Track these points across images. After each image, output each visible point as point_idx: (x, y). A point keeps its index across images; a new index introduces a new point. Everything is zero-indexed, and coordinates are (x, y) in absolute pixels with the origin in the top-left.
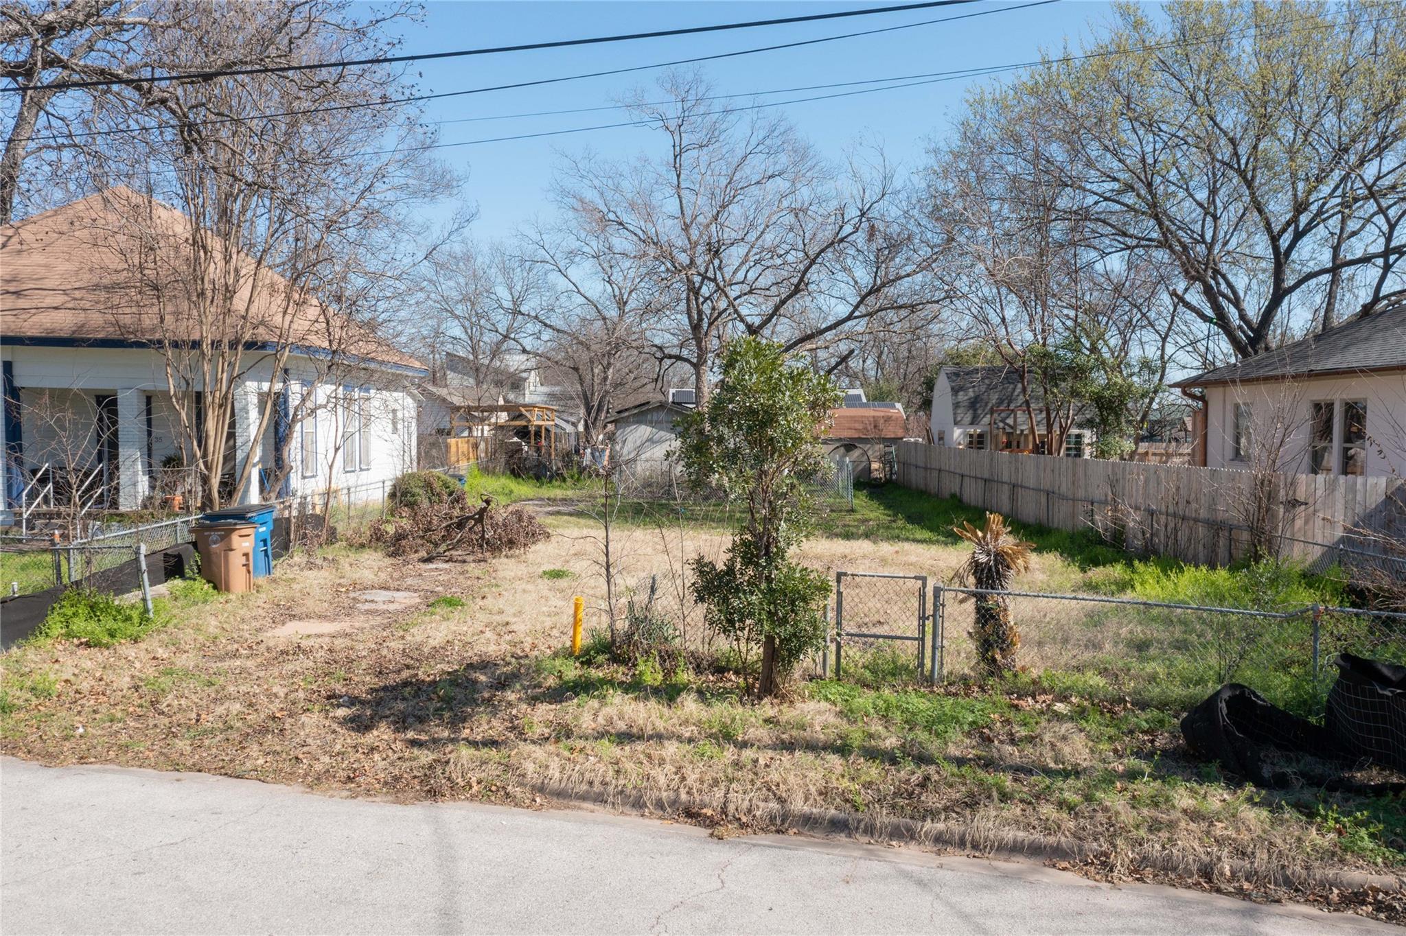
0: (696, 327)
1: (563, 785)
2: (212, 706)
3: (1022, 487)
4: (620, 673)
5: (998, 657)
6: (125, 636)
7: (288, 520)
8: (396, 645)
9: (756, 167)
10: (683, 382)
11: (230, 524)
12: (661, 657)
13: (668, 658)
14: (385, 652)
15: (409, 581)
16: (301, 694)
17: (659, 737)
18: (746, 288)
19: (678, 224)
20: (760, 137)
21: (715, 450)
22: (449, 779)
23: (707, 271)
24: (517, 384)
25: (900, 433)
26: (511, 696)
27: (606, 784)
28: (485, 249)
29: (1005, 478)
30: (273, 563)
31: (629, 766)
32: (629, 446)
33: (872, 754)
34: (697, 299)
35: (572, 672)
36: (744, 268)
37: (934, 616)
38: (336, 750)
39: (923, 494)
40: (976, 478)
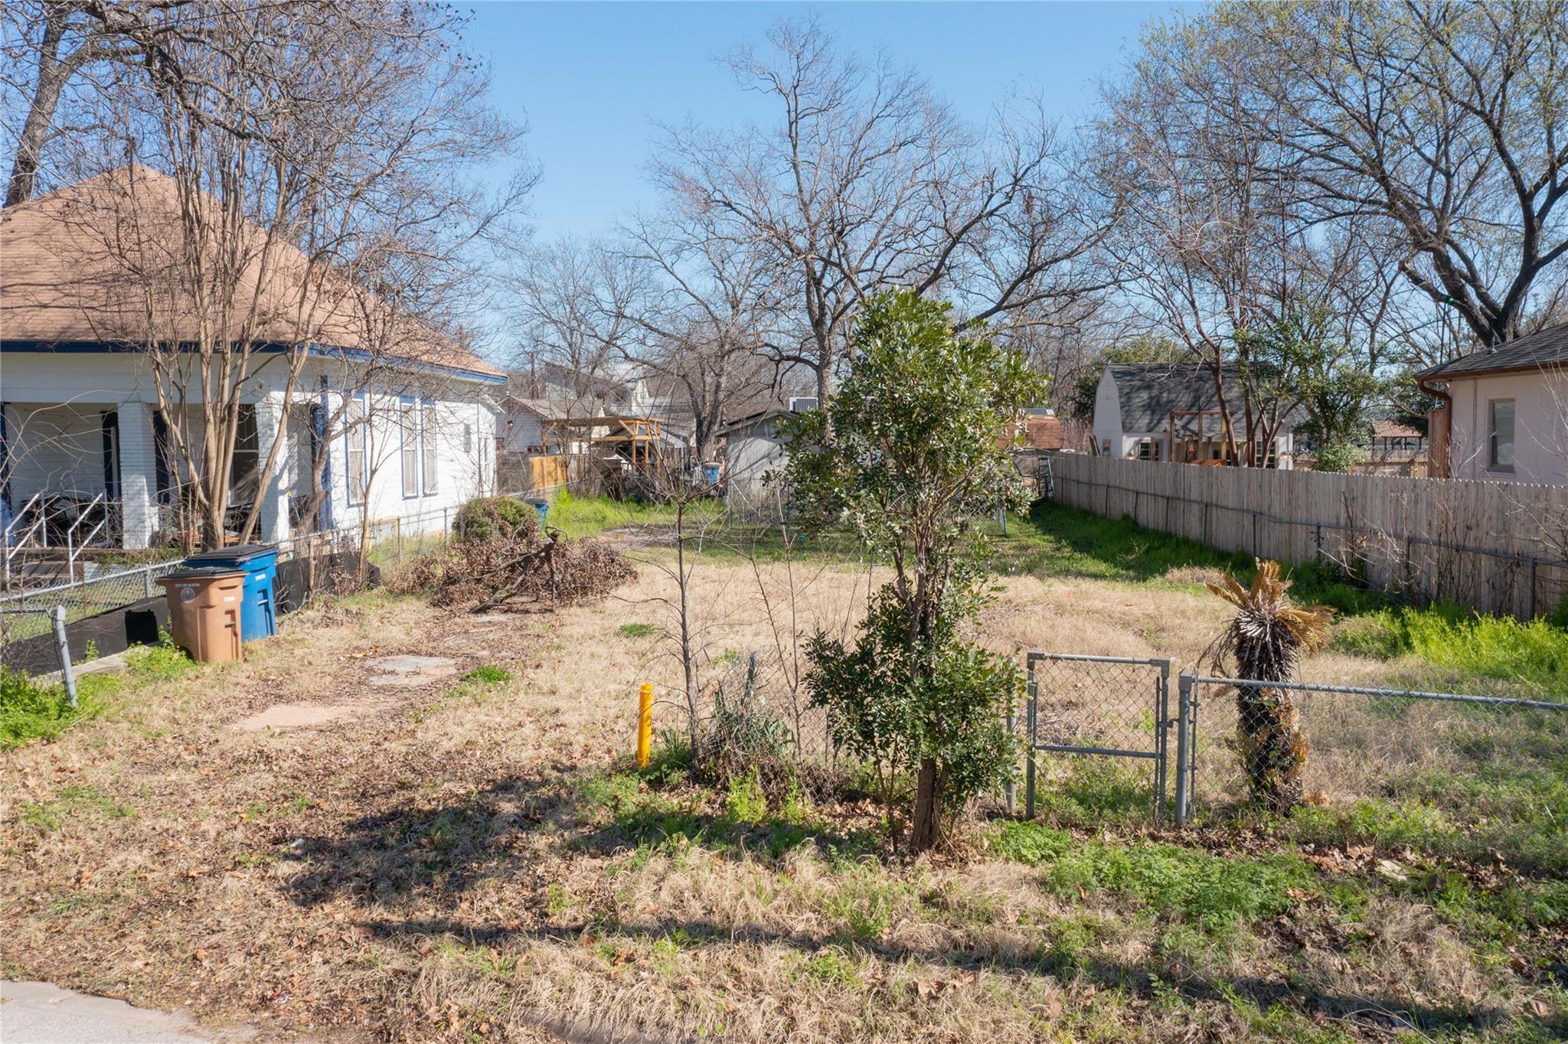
0: (817, 323)
1: (595, 1025)
2: (111, 851)
3: (1217, 506)
4: (699, 801)
5: (1277, 780)
6: (35, 733)
7: (306, 561)
8: (396, 747)
9: (886, 131)
10: (805, 389)
11: (207, 573)
12: (764, 775)
13: (775, 776)
14: (379, 759)
15: (450, 642)
16: (239, 835)
17: (757, 936)
18: (875, 276)
19: (795, 205)
20: (888, 98)
21: (842, 470)
22: (416, 1007)
23: (830, 254)
24: (622, 395)
25: (1056, 445)
26: (539, 842)
27: (665, 1026)
28: (585, 247)
29: (1195, 496)
30: (276, 620)
31: (703, 994)
32: (743, 463)
33: (1108, 975)
34: (818, 290)
35: (634, 796)
36: (873, 254)
37: (1180, 721)
38: (259, 942)
39: (1087, 514)
40: (1155, 495)
